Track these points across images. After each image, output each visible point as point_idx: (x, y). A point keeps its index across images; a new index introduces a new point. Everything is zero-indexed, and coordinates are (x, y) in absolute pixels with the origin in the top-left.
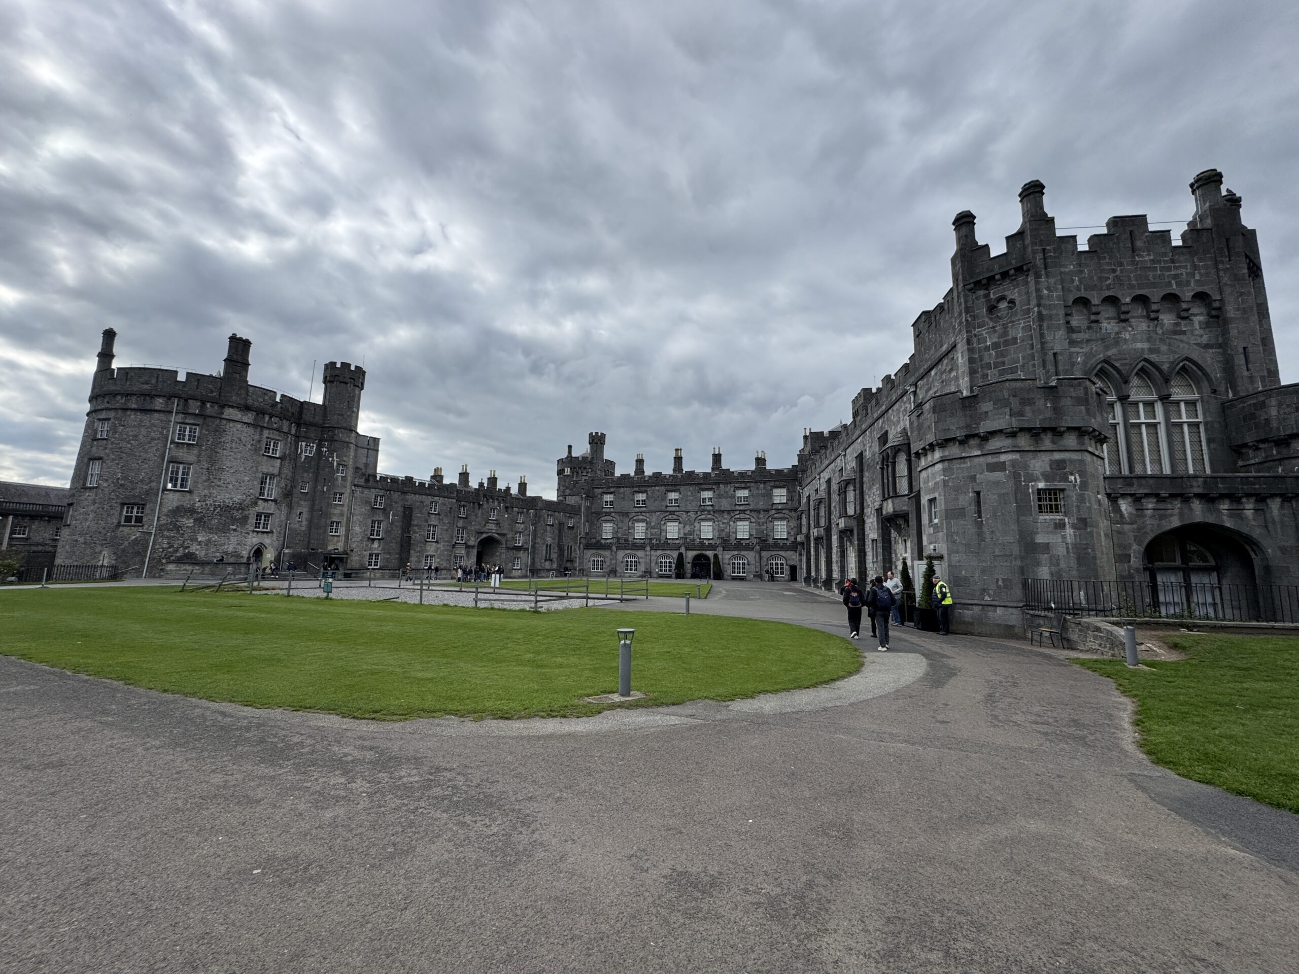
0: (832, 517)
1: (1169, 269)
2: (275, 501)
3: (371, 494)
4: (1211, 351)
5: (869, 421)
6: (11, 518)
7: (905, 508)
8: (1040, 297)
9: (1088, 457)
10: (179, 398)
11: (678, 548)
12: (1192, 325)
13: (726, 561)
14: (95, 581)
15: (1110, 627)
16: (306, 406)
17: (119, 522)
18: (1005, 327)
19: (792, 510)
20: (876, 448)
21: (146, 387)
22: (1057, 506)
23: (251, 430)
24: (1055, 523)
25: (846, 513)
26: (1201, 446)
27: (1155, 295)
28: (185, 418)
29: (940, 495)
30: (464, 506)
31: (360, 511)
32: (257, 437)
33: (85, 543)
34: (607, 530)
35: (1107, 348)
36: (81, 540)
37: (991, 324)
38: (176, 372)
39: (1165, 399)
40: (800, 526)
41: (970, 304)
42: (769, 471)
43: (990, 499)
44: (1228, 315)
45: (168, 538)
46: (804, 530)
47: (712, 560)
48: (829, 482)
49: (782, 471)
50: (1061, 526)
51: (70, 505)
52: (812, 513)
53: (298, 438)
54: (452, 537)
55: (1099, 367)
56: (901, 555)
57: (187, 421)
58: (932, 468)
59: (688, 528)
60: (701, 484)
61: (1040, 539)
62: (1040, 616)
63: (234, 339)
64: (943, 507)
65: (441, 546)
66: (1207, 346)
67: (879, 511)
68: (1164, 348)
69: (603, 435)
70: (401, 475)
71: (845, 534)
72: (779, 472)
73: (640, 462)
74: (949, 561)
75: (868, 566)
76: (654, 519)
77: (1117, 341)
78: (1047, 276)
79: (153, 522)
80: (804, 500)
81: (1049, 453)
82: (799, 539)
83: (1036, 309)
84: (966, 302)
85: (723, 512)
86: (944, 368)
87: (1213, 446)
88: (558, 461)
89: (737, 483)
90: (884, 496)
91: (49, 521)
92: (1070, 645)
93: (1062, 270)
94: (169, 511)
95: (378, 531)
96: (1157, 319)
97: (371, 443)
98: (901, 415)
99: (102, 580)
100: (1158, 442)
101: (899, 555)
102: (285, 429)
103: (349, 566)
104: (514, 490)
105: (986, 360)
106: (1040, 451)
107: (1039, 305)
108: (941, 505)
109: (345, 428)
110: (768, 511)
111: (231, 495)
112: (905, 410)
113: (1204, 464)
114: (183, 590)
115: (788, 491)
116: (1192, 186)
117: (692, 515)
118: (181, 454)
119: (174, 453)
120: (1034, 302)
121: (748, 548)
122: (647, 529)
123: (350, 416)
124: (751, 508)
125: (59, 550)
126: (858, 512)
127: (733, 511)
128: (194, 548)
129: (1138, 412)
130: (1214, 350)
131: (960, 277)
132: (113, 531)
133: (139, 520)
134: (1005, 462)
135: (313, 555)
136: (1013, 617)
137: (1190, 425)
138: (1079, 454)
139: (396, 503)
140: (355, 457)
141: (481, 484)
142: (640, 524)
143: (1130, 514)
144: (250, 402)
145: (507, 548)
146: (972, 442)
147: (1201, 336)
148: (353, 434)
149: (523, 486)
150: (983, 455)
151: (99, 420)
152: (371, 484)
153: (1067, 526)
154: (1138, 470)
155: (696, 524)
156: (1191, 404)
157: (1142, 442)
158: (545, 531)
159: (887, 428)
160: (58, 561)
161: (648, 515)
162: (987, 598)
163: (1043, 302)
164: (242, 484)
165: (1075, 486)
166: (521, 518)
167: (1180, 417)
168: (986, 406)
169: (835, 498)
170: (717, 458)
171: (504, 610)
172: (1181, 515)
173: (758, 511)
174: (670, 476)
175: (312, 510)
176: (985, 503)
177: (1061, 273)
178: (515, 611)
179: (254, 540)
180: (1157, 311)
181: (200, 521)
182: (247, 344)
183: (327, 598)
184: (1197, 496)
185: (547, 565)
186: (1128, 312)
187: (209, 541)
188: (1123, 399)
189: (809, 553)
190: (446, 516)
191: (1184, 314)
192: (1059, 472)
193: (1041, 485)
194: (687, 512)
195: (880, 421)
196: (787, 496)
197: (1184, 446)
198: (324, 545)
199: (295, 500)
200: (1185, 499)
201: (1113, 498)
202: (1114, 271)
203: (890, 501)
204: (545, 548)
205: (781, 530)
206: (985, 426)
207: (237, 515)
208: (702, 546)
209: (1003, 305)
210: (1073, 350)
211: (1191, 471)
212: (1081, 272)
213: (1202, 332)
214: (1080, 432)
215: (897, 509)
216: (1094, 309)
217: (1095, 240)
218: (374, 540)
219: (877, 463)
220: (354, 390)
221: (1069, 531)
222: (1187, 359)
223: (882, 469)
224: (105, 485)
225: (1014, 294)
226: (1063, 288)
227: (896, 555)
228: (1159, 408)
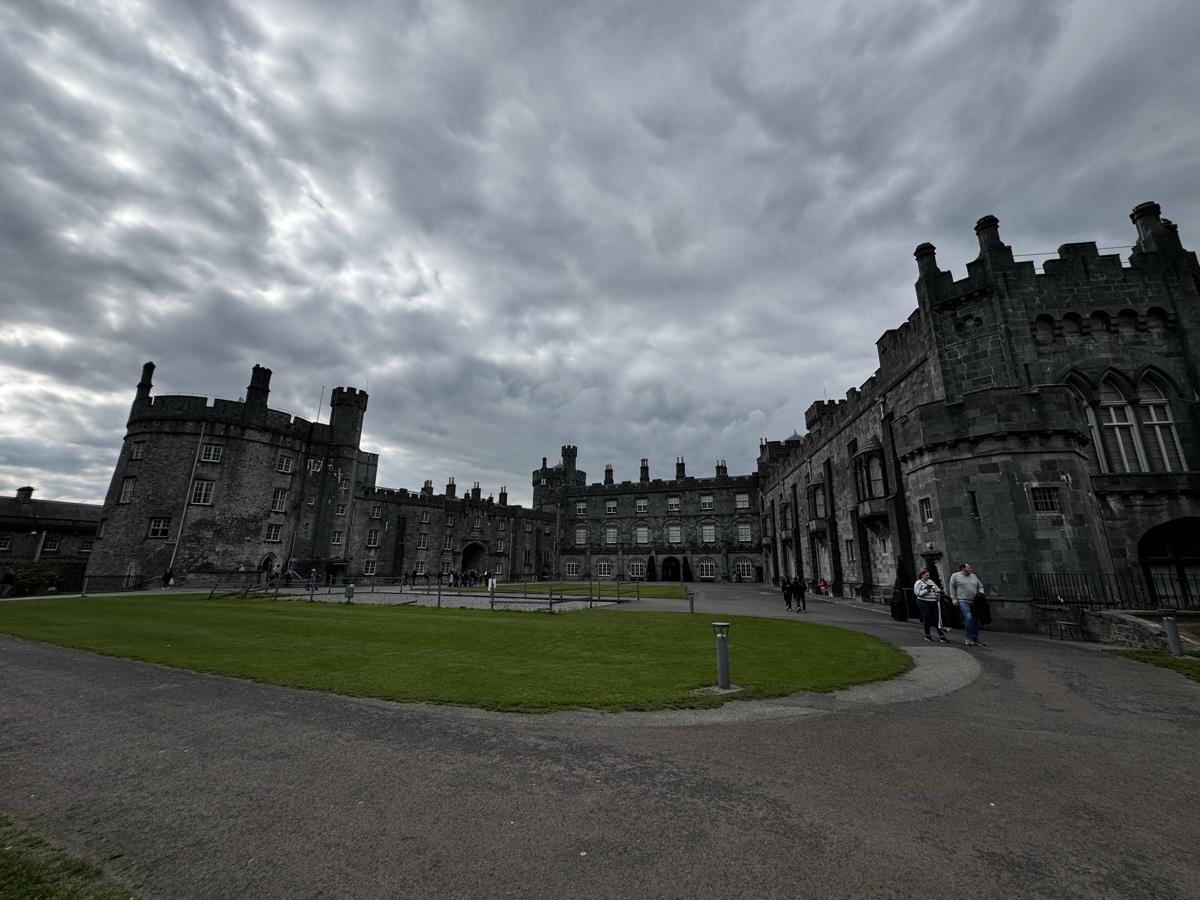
0: (800, 520)
1: (1123, 288)
2: (285, 513)
3: (370, 505)
4: (1173, 359)
5: (836, 430)
6: (45, 533)
7: (882, 509)
8: (1005, 315)
9: (1076, 458)
10: (207, 421)
11: (649, 553)
12: (1151, 336)
13: (695, 564)
14: (123, 590)
15: (1134, 619)
16: (315, 427)
17: (147, 536)
18: (974, 342)
19: (754, 514)
20: (845, 455)
21: (179, 412)
22: (1052, 504)
23: (267, 449)
24: (1053, 520)
25: (817, 516)
26: (1175, 446)
27: (1113, 311)
28: (211, 440)
29: (933, 496)
30: (452, 516)
31: (359, 521)
32: (272, 456)
33: (115, 555)
34: (581, 537)
35: (1074, 359)
36: (112, 552)
37: (960, 340)
38: (206, 399)
39: (1134, 403)
40: (766, 529)
41: (938, 323)
42: (731, 478)
43: (985, 499)
44: (1185, 327)
45: (189, 549)
46: (770, 533)
47: (682, 563)
48: (794, 487)
49: (743, 477)
50: (1058, 522)
51: (103, 520)
52: (778, 517)
53: (307, 456)
54: (441, 545)
55: (1068, 375)
56: (880, 554)
57: (213, 442)
58: (923, 471)
59: (657, 533)
60: (668, 492)
61: (1040, 535)
62: (1052, 610)
63: (257, 369)
64: (938, 507)
65: (430, 553)
66: (1168, 355)
67: (855, 513)
68: (1127, 357)
69: (575, 448)
70: (396, 487)
71: (816, 536)
72: (741, 479)
73: (609, 472)
74: (950, 558)
75: (843, 565)
76: (624, 526)
77: (1082, 352)
78: (1010, 296)
79: (178, 533)
80: (768, 505)
81: (1038, 455)
82: (764, 541)
83: (1003, 326)
84: (934, 321)
85: (690, 517)
86: (914, 380)
87: (1187, 446)
88: (534, 473)
89: (702, 489)
90: (859, 499)
91: (77, 536)
92: (1092, 638)
93: (1023, 291)
94: (193, 524)
95: (375, 540)
96: (1117, 332)
97: (371, 458)
98: (870, 424)
99: (128, 589)
100: (1133, 443)
101: (878, 555)
102: (297, 448)
103: (348, 574)
104: (496, 500)
105: (959, 372)
106: (1030, 453)
107: (1006, 322)
108: (935, 505)
109: (350, 446)
110: (732, 515)
111: (247, 508)
112: (875, 419)
113: (1180, 462)
114: (211, 597)
115: (750, 495)
116: (1132, 216)
117: (661, 520)
118: (206, 472)
119: (199, 471)
120: (1000, 319)
121: (716, 550)
122: (618, 535)
123: (354, 435)
124: (716, 513)
125: (90, 562)
126: (829, 514)
127: (699, 516)
128: (212, 558)
129: (1110, 415)
130: (1175, 358)
131: (927, 300)
132: (141, 544)
133: (165, 532)
134: (997, 464)
135: (316, 563)
136: (1023, 612)
137: (1161, 426)
138: (1068, 455)
139: (391, 513)
140: (357, 471)
141: (467, 495)
142: (612, 530)
143: (1120, 510)
144: (268, 424)
145: (490, 555)
146: (961, 446)
147: (1161, 346)
148: (356, 452)
149: (503, 496)
150: (974, 458)
151: (136, 442)
152: (369, 496)
153: (1065, 523)
154: (1117, 468)
155: (665, 529)
156: (1159, 407)
157: (1117, 443)
158: (525, 537)
159: (855, 436)
160: (89, 572)
161: (619, 521)
162: (992, 593)
163: (1009, 319)
164: (258, 498)
165: (1067, 485)
166: (502, 527)
167: (1151, 420)
168: (973, 413)
169: (803, 502)
170: (681, 467)
171: (520, 612)
172: (1171, 512)
173: (723, 516)
174: (638, 484)
175: (317, 521)
176: (980, 502)
177: (1022, 294)
178: (530, 612)
179: (265, 550)
180: (1117, 325)
181: (218, 533)
182: (268, 373)
183: (348, 603)
184: (1184, 493)
185: (526, 570)
186: (1089, 327)
187: (226, 551)
188: (1095, 404)
189: (775, 554)
190: (436, 524)
191: (1141, 327)
192: (1051, 472)
193: (1035, 484)
194: (656, 518)
195: (848, 430)
196: (749, 501)
197: (1159, 446)
198: (327, 554)
199: (302, 512)
200: (1173, 496)
201: (1101, 496)
202: (1072, 291)
203: (866, 504)
204: (524, 554)
205: (745, 533)
206: (974, 431)
207: (252, 526)
208: (671, 549)
209: (970, 323)
210: (1041, 361)
211: (1169, 470)
212: (1041, 292)
213: (1161, 342)
214: (1067, 435)
215: (875, 510)
216: (1057, 325)
217: (1048, 265)
218: (371, 548)
219: (847, 468)
220: (358, 412)
221: (1067, 528)
222: (1151, 367)
223: (856, 474)
224: (137, 501)
225: (980, 313)
226: (1026, 307)
227: (874, 555)
228: (1129, 412)
